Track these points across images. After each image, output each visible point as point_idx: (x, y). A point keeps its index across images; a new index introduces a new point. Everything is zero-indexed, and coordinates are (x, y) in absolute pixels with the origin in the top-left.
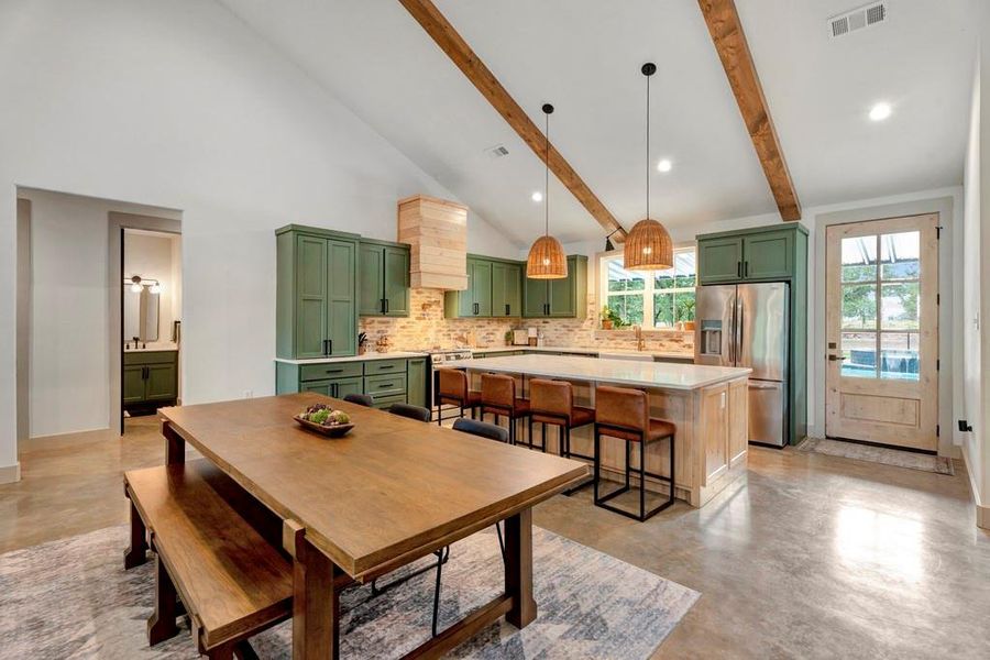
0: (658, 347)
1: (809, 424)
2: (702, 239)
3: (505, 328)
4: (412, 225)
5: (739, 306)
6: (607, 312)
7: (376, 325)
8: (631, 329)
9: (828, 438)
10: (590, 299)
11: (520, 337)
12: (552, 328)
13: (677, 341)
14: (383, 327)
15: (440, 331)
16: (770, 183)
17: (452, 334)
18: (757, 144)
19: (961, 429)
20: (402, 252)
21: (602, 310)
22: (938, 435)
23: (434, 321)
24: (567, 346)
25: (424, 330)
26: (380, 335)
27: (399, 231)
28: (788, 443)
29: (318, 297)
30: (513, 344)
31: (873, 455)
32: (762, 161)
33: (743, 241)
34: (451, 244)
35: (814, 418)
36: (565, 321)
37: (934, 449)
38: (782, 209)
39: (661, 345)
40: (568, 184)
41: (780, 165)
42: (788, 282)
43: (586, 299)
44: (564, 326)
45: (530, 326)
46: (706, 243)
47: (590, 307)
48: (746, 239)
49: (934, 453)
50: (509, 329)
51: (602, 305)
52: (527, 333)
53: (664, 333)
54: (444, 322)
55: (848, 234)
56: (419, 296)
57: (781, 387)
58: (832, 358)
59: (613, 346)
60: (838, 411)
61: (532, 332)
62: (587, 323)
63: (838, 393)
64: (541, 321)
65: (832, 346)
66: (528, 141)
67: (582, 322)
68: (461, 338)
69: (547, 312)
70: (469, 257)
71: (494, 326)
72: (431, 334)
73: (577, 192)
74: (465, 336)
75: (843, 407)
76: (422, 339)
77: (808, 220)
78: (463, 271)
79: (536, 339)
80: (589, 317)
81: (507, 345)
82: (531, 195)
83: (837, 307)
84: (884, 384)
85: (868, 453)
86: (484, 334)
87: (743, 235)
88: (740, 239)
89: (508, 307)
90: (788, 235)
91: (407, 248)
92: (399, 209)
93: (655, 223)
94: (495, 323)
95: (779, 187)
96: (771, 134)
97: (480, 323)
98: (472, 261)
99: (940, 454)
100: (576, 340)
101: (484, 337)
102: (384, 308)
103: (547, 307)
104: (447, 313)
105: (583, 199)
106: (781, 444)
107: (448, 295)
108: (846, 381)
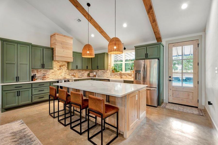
0: (126, 77)
1: (164, 99)
2: (136, 47)
3: (88, 72)
4: (54, 42)
5: (145, 66)
6: (114, 68)
7: (42, 71)
8: (119, 73)
9: (169, 103)
10: (109, 64)
11: (91, 75)
12: (100, 72)
13: (131, 76)
14: (45, 72)
15: (66, 73)
16: (154, 30)
17: (70, 74)
18: (149, 17)
19: (209, 104)
20: (51, 50)
21: (112, 68)
22: (198, 102)
23: (64, 71)
24: (104, 77)
25: (60, 73)
26: (43, 75)
27: (51, 44)
28: (159, 105)
29: (13, 62)
30: (89, 77)
31: (181, 108)
32: (151, 23)
33: (147, 48)
34: (67, 48)
35: (166, 97)
36: (103, 71)
37: (197, 106)
38: (157, 39)
39: (127, 77)
40: (100, 31)
41: (156, 25)
42: (159, 59)
43: (108, 65)
44: (103, 72)
45: (94, 72)
46: (137, 48)
47: (109, 67)
48: (147, 47)
49: (197, 107)
50: (89, 73)
51: (112, 66)
52: (93, 74)
53: (127, 73)
54: (67, 71)
55: (174, 46)
56: (58, 63)
57: (156, 89)
58: (170, 80)
59: (114, 77)
60: (171, 95)
61: (95, 74)
62: (108, 71)
63: (171, 90)
64: (97, 70)
65: (170, 77)
66: (85, 16)
67: (107, 71)
68: (73, 75)
69: (98, 68)
70: (74, 52)
71: (84, 72)
72: (63, 74)
73: (102, 34)
74: (74, 74)
75: (173, 94)
76: (60, 76)
77: (164, 42)
78: (72, 56)
79: (96, 75)
80: (109, 69)
81: (88, 77)
82: (91, 35)
83: (171, 66)
84: (184, 88)
85: (180, 108)
86: (81, 74)
87: (147, 46)
88: (146, 47)
89: (87, 66)
90: (158, 46)
91: (52, 49)
92: (51, 37)
93: (117, 38)
94: (84, 71)
95: (156, 32)
96: (153, 13)
97: (79, 71)
98: (74, 53)
99: (199, 108)
100: (106, 75)
101: (81, 75)
102: (43, 66)
103: (98, 67)
104: (68, 68)
105: (104, 36)
106: (156, 106)
107: (68, 63)
108: (173, 87)
